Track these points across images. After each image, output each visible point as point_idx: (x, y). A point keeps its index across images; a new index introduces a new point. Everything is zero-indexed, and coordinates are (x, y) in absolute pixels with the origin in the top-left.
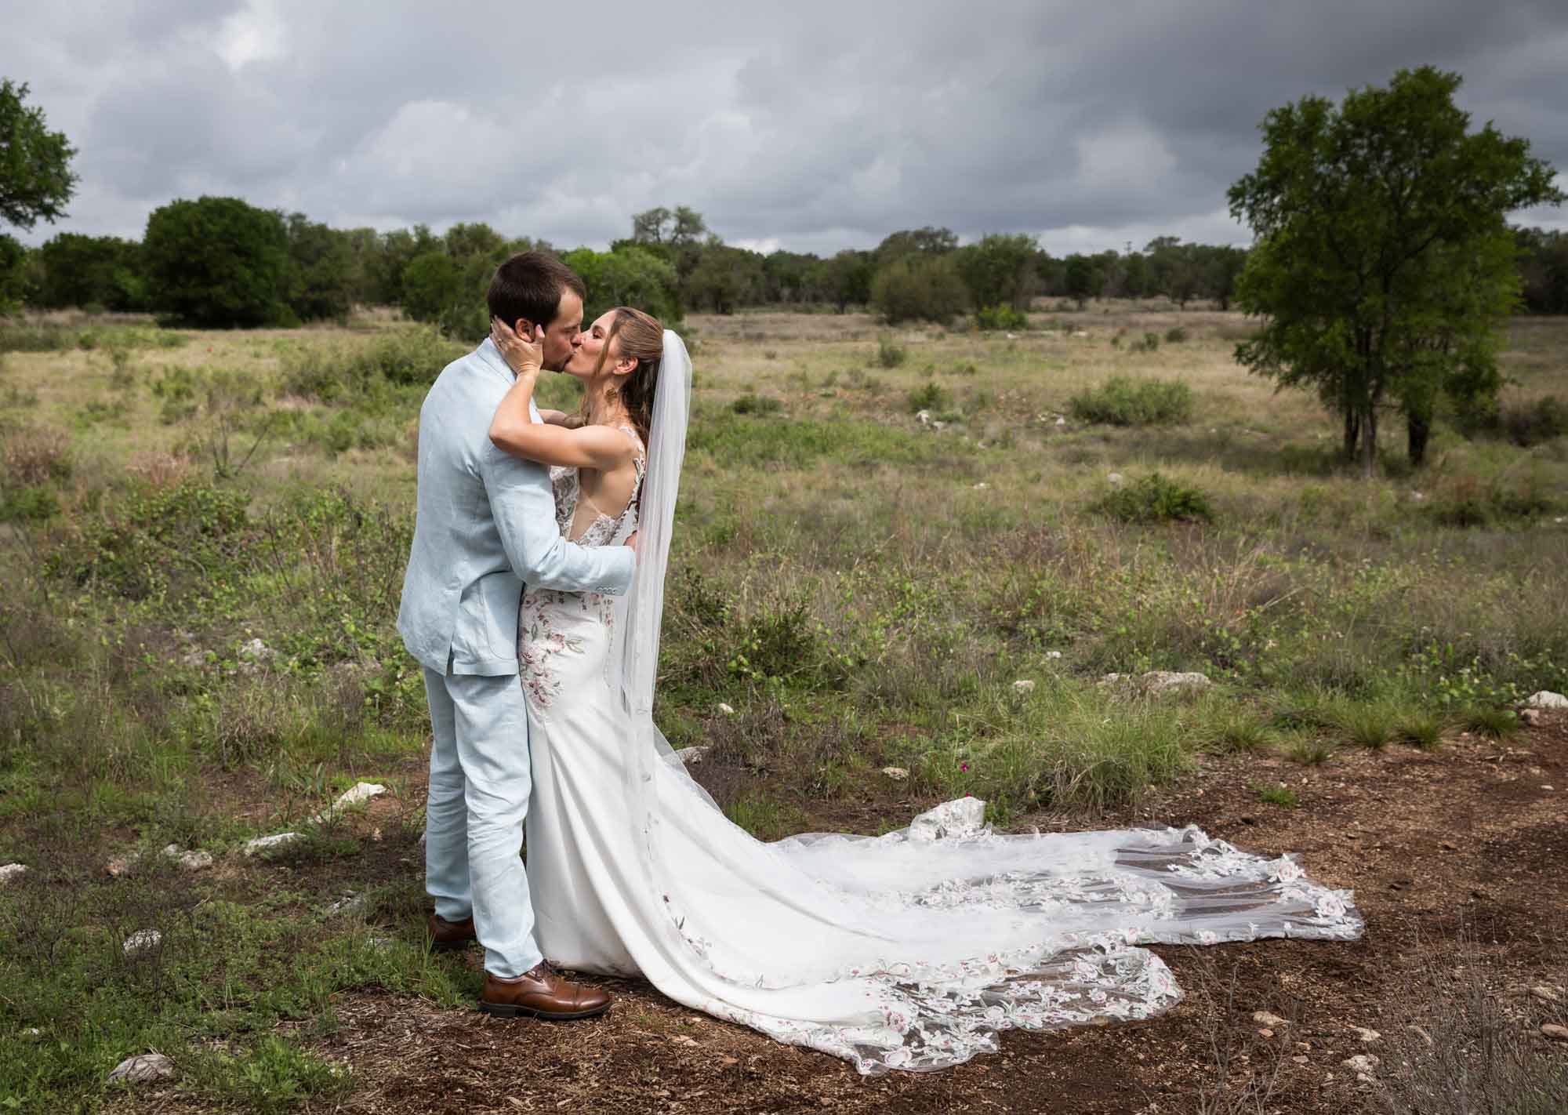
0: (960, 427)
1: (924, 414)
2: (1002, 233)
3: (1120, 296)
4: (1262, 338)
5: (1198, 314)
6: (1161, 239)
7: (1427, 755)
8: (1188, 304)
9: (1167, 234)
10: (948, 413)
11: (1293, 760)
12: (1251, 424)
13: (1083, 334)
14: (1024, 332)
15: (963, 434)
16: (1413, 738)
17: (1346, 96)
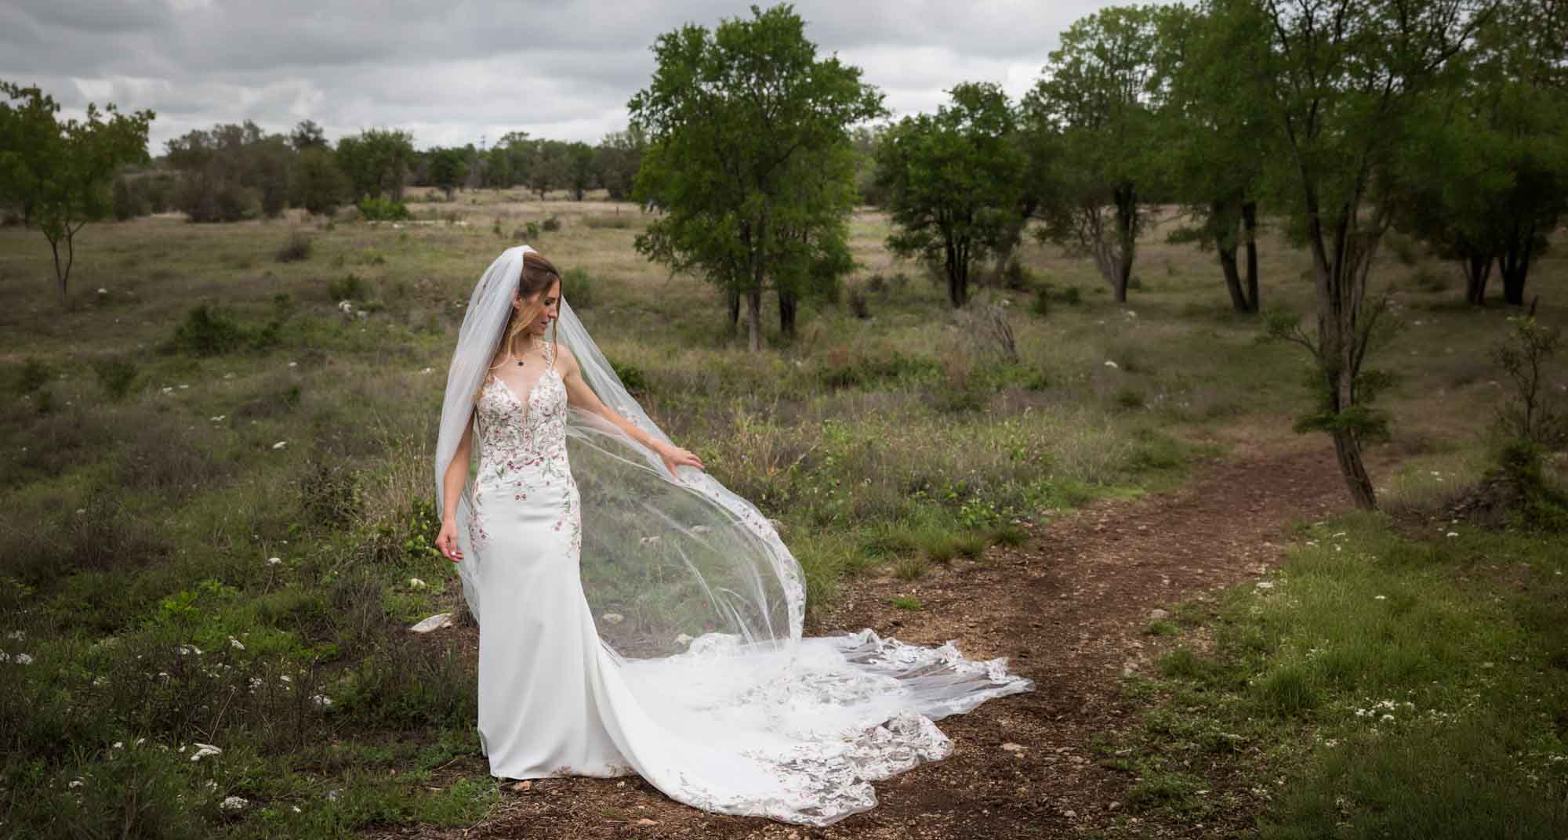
0: (386, 316)
1: (346, 305)
2: (379, 130)
3: (483, 186)
4: (657, 230)
5: (558, 204)
6: (513, 134)
7: (980, 565)
8: (547, 195)
9: (517, 129)
10: (370, 302)
11: (898, 577)
12: (643, 307)
13: (463, 223)
14: (409, 222)
15: (388, 322)
16: (968, 553)
17: (719, 25)
